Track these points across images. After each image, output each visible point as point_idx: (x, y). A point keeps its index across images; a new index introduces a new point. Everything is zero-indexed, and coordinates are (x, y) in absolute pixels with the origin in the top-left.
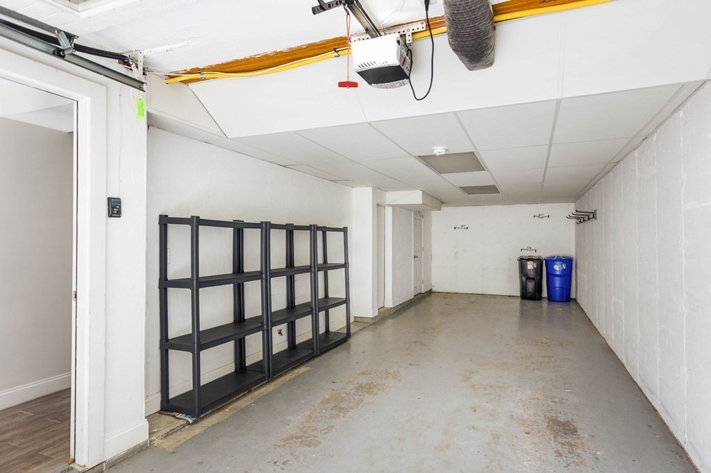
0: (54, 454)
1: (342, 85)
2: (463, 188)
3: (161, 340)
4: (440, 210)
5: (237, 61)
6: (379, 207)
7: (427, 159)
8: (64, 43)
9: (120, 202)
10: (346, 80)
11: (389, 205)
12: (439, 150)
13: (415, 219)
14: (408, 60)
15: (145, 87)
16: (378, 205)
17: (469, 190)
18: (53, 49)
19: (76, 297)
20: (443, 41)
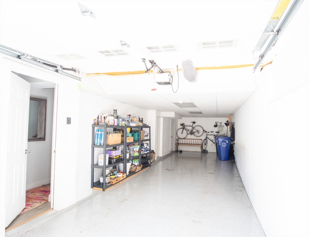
0: (43, 207)
1: (152, 90)
2: (190, 112)
3: (92, 165)
4: (181, 119)
5: (114, 73)
6: (158, 118)
7: (177, 104)
8: (59, 68)
9: (71, 119)
10: (153, 89)
11: (162, 117)
12: (181, 102)
13: (172, 122)
14: (171, 79)
15: (81, 80)
16: (158, 117)
17: (192, 113)
18: (55, 70)
19: (55, 152)
20: (181, 73)
